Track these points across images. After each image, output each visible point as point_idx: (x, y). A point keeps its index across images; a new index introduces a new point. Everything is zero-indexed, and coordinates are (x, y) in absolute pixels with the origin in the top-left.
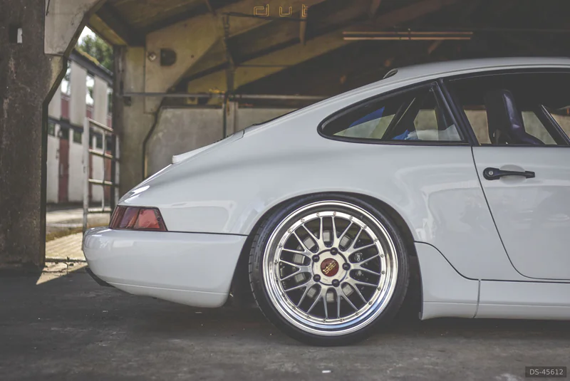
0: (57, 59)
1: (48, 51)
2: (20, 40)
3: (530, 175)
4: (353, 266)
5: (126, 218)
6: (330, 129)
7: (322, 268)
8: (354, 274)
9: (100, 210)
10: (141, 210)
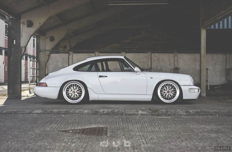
0: (24, 48)
1: (21, 46)
2: (15, 43)
3: (107, 77)
4: (78, 92)
5: (41, 84)
6: (76, 69)
7: (73, 92)
8: (78, 93)
9: (33, 84)
10: (43, 83)
